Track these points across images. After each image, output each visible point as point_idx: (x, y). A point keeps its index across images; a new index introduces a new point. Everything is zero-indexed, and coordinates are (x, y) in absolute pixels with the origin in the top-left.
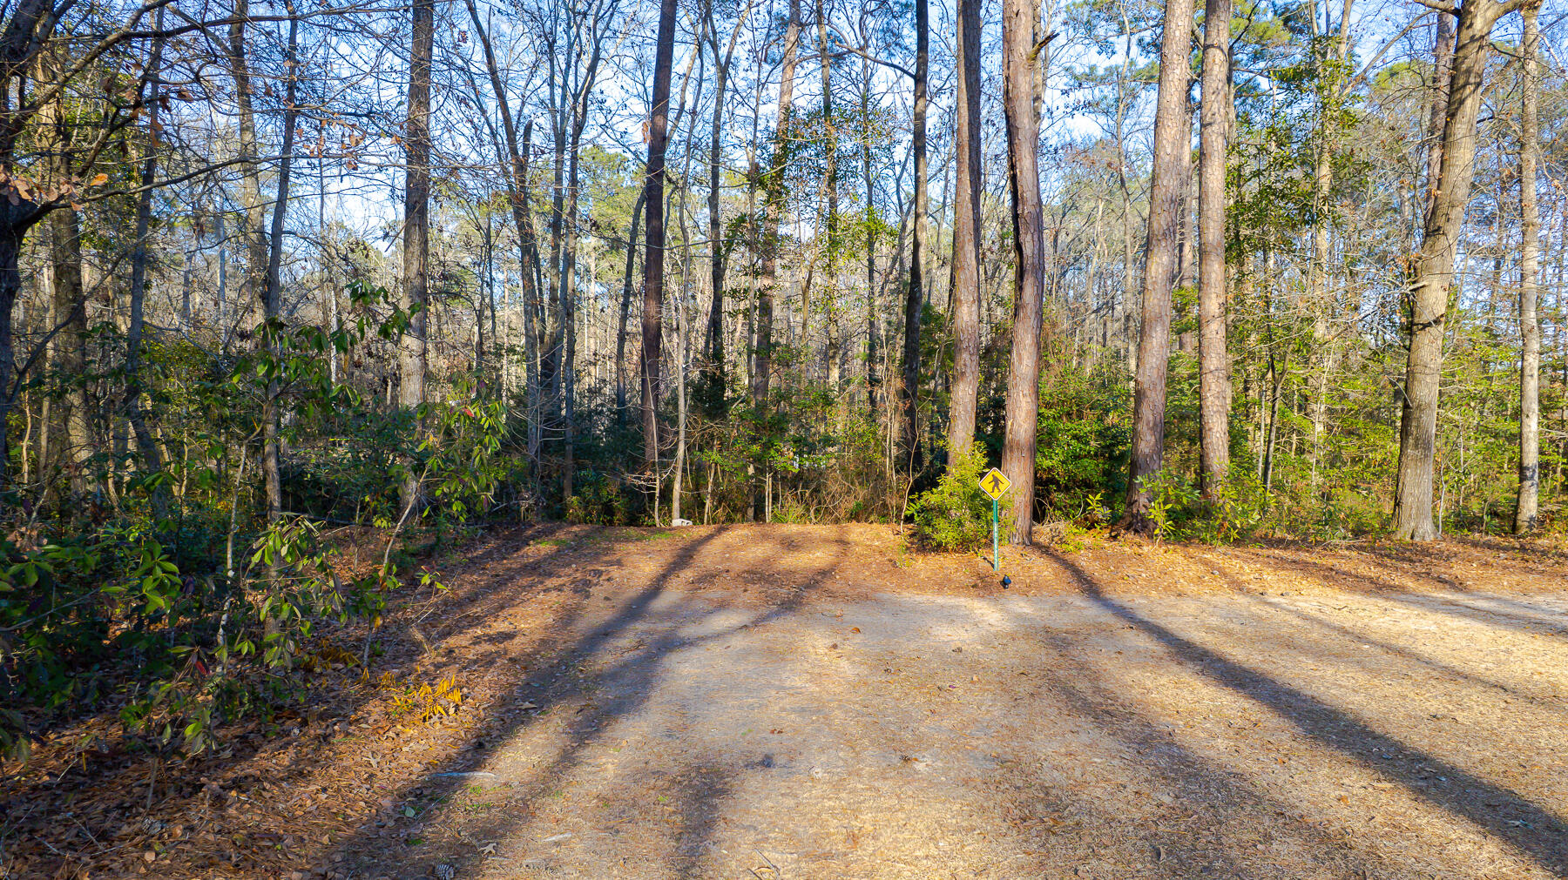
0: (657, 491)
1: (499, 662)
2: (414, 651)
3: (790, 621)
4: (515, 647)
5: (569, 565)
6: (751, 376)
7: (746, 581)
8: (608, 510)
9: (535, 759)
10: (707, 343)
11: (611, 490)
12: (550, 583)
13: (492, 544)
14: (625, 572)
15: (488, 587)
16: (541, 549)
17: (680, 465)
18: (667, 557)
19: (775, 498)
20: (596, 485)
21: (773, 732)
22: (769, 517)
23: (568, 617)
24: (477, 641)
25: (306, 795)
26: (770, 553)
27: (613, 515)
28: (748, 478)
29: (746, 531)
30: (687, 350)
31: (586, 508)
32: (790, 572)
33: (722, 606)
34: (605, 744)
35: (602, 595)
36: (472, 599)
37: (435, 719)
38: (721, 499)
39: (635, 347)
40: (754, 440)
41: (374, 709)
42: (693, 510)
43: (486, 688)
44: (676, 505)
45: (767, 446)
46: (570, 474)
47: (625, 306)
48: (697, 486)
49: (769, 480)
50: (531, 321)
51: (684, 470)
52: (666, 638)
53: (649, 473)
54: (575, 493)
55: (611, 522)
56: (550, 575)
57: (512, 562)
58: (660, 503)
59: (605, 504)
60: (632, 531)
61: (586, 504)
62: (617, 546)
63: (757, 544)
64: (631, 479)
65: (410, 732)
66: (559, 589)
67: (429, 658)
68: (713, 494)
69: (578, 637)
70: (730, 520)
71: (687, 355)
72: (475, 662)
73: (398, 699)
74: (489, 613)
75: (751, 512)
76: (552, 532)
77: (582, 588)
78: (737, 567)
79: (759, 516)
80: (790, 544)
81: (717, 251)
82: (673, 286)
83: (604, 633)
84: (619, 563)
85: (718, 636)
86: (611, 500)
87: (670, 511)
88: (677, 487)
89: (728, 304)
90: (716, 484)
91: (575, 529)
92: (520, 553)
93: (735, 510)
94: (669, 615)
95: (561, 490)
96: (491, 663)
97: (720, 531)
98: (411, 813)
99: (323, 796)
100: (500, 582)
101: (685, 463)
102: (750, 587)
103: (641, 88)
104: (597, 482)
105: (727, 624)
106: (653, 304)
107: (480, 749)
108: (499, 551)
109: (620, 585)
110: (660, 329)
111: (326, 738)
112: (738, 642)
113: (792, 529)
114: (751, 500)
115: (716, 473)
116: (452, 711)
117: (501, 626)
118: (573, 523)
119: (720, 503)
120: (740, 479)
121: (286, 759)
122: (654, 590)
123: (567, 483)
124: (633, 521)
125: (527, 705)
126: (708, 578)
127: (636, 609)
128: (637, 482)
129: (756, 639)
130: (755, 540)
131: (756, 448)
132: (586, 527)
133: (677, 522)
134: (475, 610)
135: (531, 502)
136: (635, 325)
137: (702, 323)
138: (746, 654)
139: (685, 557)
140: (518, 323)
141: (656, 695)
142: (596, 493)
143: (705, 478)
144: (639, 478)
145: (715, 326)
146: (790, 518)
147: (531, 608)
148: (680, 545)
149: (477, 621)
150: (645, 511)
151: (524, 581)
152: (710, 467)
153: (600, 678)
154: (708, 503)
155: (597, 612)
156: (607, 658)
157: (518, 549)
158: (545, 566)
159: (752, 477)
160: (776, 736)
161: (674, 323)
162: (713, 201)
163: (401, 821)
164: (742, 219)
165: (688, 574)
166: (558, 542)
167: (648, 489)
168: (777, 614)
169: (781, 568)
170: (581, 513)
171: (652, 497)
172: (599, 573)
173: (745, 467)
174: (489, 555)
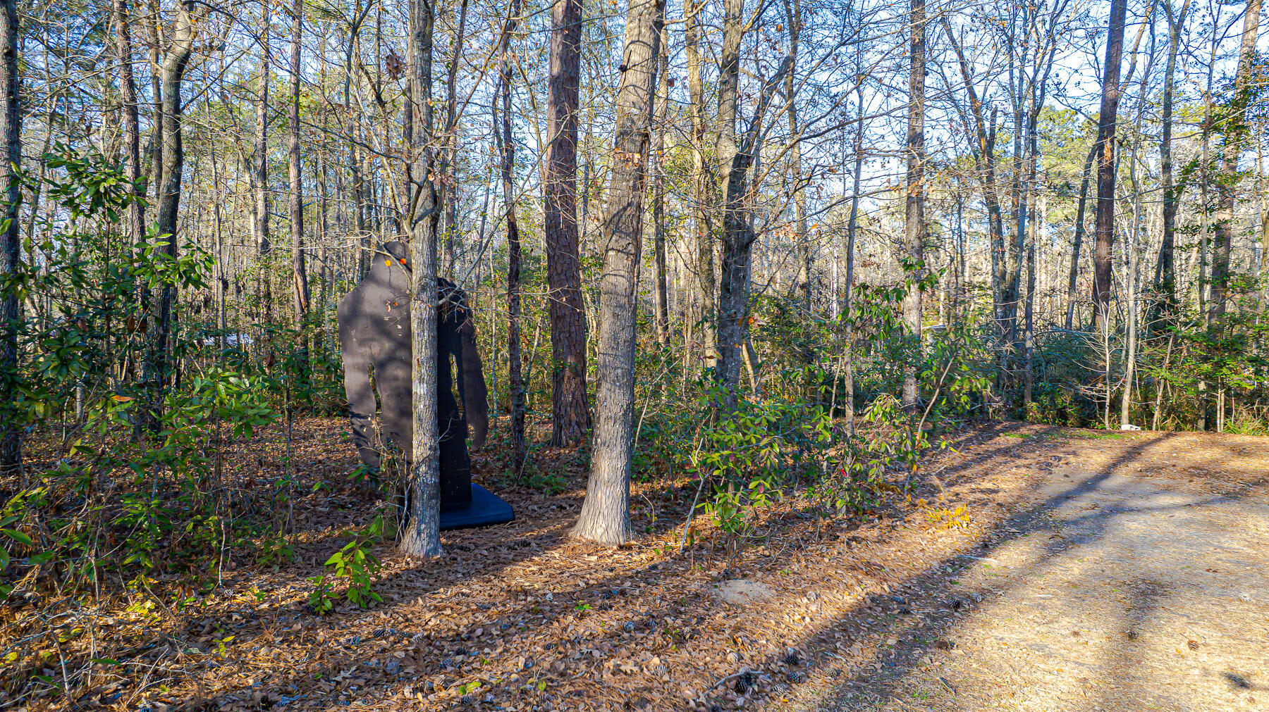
0: (1108, 401)
1: (990, 505)
2: (934, 491)
3: (1235, 506)
4: (1000, 497)
5: (1034, 451)
6: (1203, 303)
7: (1192, 475)
8: (1062, 415)
9: (1024, 558)
10: (1158, 273)
11: (1064, 399)
12: (1019, 462)
13: (971, 434)
14: (1081, 459)
15: (973, 461)
16: (1008, 439)
17: (1129, 379)
18: (1118, 452)
19: (1228, 413)
20: (1052, 395)
21: (1208, 570)
22: (1220, 428)
23: (1036, 485)
24: (973, 491)
25: (890, 551)
26: (1218, 456)
27: (1066, 419)
28: (1199, 393)
29: (1195, 438)
30: (1137, 280)
31: (1043, 413)
32: (1236, 472)
33: (1167, 490)
34: (1071, 558)
35: (1062, 474)
36: (965, 466)
37: (955, 528)
38: (1170, 411)
39: (1086, 281)
40: (1205, 360)
41: (917, 517)
42: (1143, 417)
43: (985, 517)
44: (1125, 413)
45: (1219, 365)
46: (1030, 385)
47: (1077, 245)
48: (1146, 398)
49: (1221, 395)
50: (997, 264)
51: (1133, 384)
52: (1117, 505)
53: (1100, 385)
54: (1034, 400)
55: (1065, 424)
56: (1019, 457)
57: (990, 446)
58: (1110, 411)
59: (1059, 410)
60: (1084, 431)
61: (1043, 409)
62: (1072, 442)
63: (1205, 449)
64: (1083, 389)
65: (941, 532)
66: (1028, 466)
67: (944, 496)
68: (1163, 406)
69: (1046, 497)
70: (1178, 428)
71: (1136, 287)
72: (975, 502)
73: (931, 514)
74: (977, 475)
75: (1201, 423)
76: (1017, 428)
77: (1046, 467)
78: (1182, 464)
79: (1210, 425)
80: (1240, 451)
81: (1168, 195)
82: (1123, 224)
83: (1067, 497)
84: (1074, 453)
85: (1162, 509)
86: (1065, 407)
87: (1119, 418)
88: (1126, 398)
89: (1179, 239)
90: (1165, 396)
91: (1035, 427)
92: (994, 441)
93: (1185, 421)
94: (1119, 491)
95: (1023, 397)
96: (985, 504)
97: (1168, 436)
98: (950, 570)
99: (899, 554)
100: (981, 459)
101: (1134, 378)
102: (1195, 479)
103: (1092, 58)
104: (1053, 392)
105: (1172, 502)
106: (1104, 244)
107: (986, 547)
108: (977, 439)
109: (1077, 468)
110: (1110, 264)
111: (893, 527)
112: (1181, 515)
113: (1243, 439)
114: (1202, 413)
115: (1165, 387)
116: (965, 525)
117: (987, 485)
118: (1033, 424)
119: (1169, 414)
120: (1191, 393)
121: (876, 532)
122: (1106, 474)
123: (1027, 393)
124: (1084, 424)
125: (1013, 530)
126: (1156, 469)
127: (1089, 485)
128: (1089, 392)
129: (1201, 514)
130: (1204, 445)
131: (1207, 367)
132: (1045, 427)
133: (1126, 427)
134: (967, 473)
135: (1001, 404)
136: (1086, 261)
137: (1152, 256)
138: (1188, 523)
139: (1133, 453)
140: (987, 267)
141: (1109, 537)
142: (1053, 400)
143: (1154, 392)
144: (1092, 390)
145: (1166, 259)
146: (1244, 430)
147: (1008, 477)
148: (1129, 444)
149: (969, 480)
150: (1096, 417)
151: (1000, 459)
152: (1159, 383)
153: (1065, 522)
154: (1157, 414)
155: (1057, 483)
156: (1067, 511)
157: (991, 438)
158: (1014, 451)
159: (1203, 392)
160: (1211, 574)
161: (1124, 258)
162: (1165, 149)
163: (944, 573)
164: (1195, 164)
165: (1136, 465)
166: (1022, 436)
167: (1099, 398)
168: (1221, 501)
169: (1229, 468)
170: (1039, 416)
171: (1102, 406)
172: (1060, 459)
173: (1195, 383)
174: (970, 440)
